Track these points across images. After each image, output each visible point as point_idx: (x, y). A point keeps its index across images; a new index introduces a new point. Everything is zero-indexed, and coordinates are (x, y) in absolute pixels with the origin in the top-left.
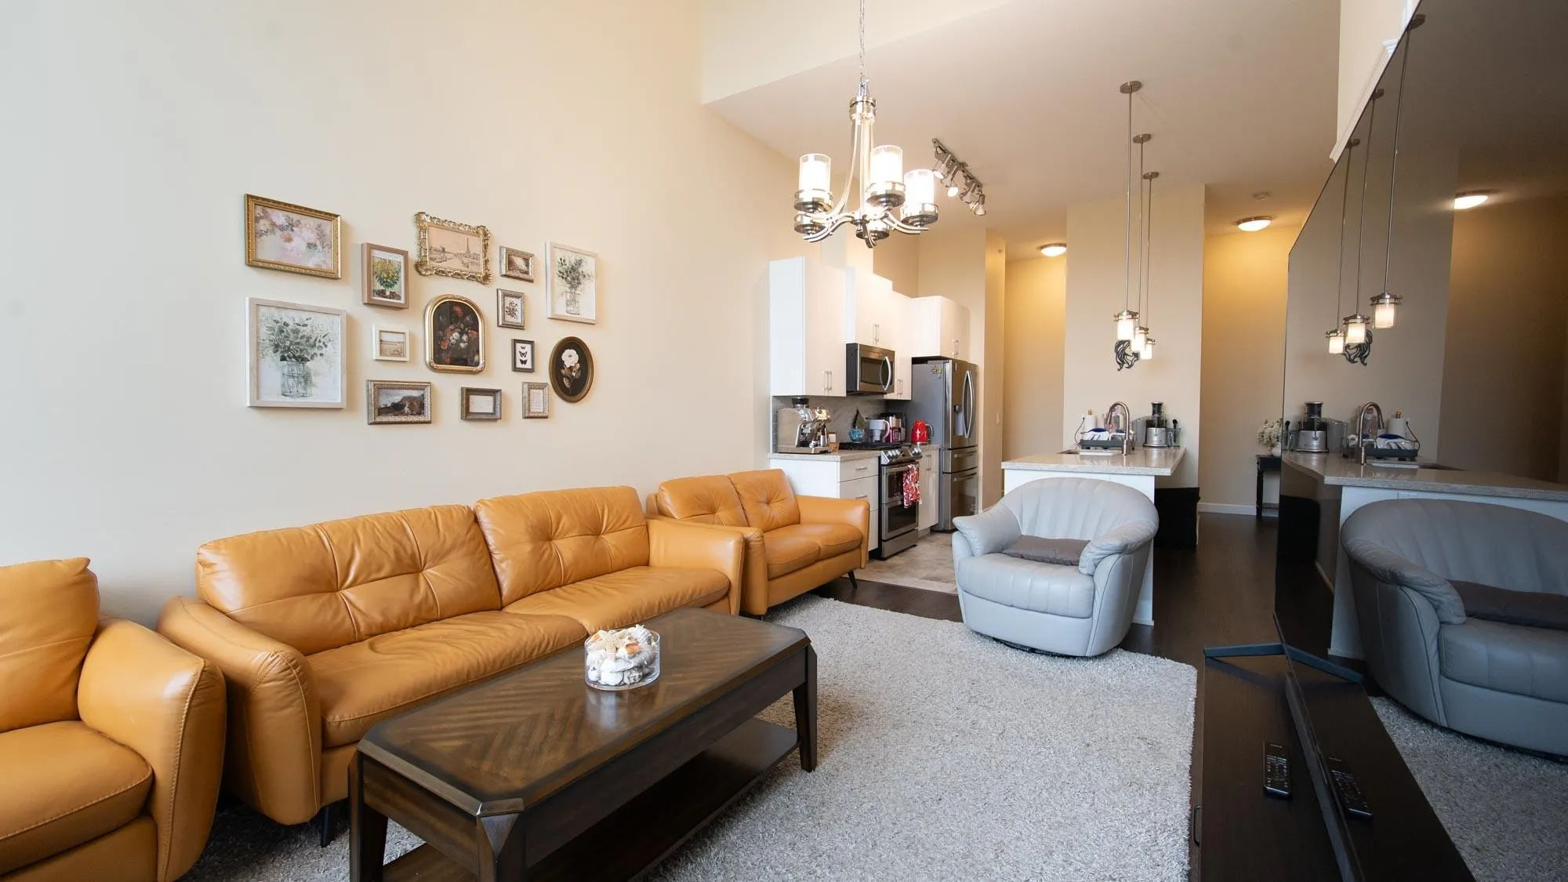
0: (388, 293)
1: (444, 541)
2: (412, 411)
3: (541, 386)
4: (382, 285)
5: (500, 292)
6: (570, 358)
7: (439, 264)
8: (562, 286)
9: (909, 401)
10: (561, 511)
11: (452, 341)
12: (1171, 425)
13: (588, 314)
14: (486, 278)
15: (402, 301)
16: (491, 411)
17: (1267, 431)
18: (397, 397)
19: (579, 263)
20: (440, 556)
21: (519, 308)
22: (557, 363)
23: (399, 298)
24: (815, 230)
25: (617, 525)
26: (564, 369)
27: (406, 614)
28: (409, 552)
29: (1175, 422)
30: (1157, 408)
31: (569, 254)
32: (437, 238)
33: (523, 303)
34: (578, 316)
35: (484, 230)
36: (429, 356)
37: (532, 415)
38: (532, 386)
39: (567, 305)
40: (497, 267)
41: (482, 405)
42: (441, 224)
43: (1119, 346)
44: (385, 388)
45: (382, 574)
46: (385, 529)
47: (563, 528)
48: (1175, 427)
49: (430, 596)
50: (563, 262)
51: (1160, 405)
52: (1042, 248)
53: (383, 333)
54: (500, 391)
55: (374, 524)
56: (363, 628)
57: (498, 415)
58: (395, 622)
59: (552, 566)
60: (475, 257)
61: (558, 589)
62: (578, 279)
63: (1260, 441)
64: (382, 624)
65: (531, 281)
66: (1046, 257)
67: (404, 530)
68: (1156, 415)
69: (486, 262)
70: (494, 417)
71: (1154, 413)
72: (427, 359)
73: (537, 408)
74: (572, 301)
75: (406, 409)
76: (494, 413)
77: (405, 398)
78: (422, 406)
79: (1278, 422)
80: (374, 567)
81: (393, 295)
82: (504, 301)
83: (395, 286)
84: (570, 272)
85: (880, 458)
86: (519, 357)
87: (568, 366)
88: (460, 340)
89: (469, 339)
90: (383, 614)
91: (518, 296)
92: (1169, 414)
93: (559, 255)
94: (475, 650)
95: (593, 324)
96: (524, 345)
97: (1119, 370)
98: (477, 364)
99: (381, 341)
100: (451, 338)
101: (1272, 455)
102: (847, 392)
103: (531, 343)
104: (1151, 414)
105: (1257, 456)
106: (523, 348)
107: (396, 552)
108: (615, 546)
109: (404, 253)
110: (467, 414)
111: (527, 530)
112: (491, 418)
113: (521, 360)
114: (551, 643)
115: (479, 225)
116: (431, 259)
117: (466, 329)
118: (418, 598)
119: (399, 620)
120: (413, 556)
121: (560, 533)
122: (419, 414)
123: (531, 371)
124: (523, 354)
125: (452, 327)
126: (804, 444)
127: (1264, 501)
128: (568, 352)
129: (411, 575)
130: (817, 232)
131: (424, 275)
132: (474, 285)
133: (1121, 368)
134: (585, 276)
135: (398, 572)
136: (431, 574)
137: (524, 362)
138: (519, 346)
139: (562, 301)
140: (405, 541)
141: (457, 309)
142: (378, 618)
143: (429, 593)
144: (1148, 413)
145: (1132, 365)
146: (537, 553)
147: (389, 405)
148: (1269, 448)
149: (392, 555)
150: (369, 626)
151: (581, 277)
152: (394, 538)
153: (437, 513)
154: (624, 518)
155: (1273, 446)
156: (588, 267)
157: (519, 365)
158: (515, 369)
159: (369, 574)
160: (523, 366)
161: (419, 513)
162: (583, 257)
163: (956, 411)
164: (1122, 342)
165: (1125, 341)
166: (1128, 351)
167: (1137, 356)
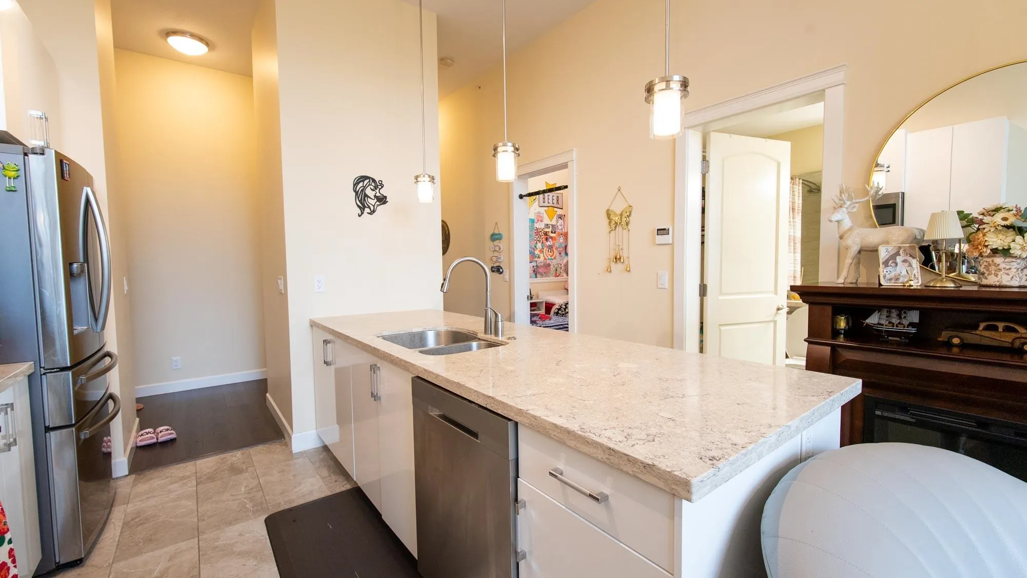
43: (358, 183)
52: (169, 34)
66: (172, 52)
163: (70, 276)
164: (362, 178)
165: (366, 178)
166: (369, 192)
167: (382, 200)
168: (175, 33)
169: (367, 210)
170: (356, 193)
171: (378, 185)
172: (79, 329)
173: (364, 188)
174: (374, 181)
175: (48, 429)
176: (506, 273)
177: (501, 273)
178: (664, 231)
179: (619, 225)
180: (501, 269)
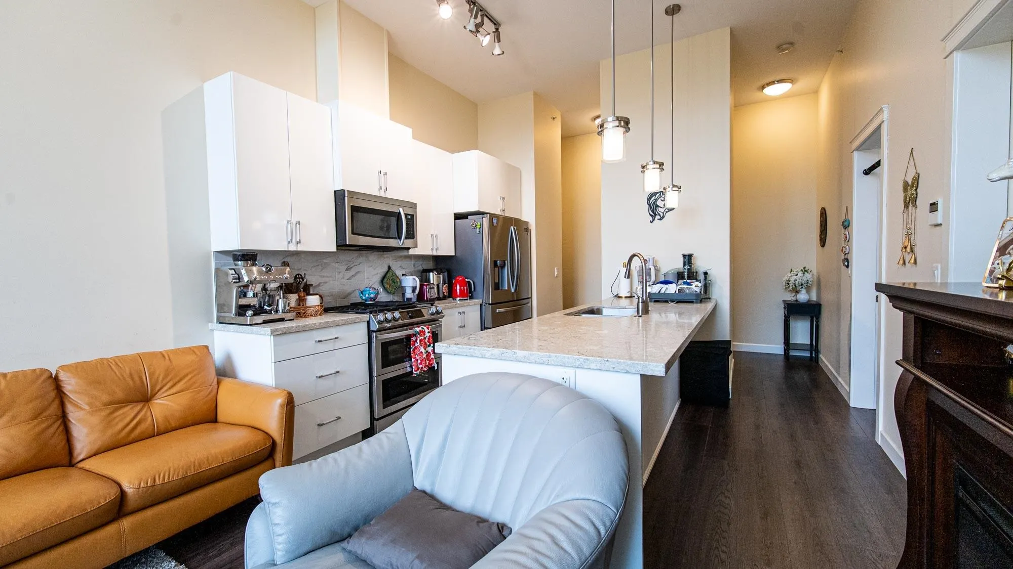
9: (453, 256)
12: (702, 276)
17: (792, 279)
29: (706, 274)
30: (688, 259)
43: (651, 198)
48: (706, 278)
51: (690, 256)
52: (595, 119)
63: (786, 288)
68: (687, 267)
71: (684, 265)
79: (802, 270)
85: (369, 322)
92: (700, 265)
97: (651, 222)
101: (797, 301)
102: (338, 246)
104: (681, 266)
105: (784, 301)
127: (791, 342)
133: (653, 220)
144: (679, 265)
145: (663, 217)
148: (794, 294)
155: (797, 292)
164: (655, 193)
165: (657, 192)
166: (659, 203)
169: (658, 217)
170: (649, 205)
173: (656, 200)
176: (850, 267)
177: (847, 266)
178: (934, 207)
179: (910, 201)
180: (847, 263)
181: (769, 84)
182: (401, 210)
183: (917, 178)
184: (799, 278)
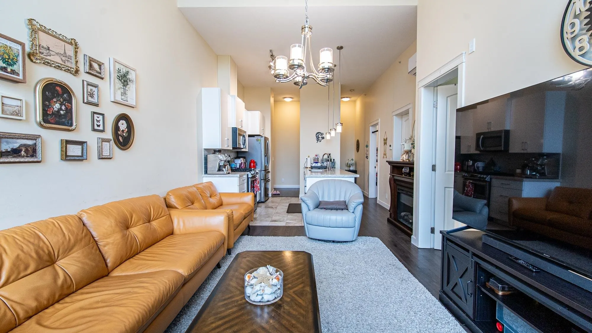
0: (9, 70)
1: (70, 239)
2: (27, 154)
3: (108, 141)
4: (4, 63)
5: (85, 83)
6: (123, 125)
7: (45, 57)
8: (119, 84)
9: (247, 152)
10: (132, 212)
11: (55, 109)
12: (333, 161)
13: (131, 102)
14: (77, 72)
15: (21, 77)
16: (80, 154)
17: (349, 163)
18: (15, 145)
19: (127, 73)
20: (68, 250)
21: (96, 93)
22: (116, 128)
23: (18, 74)
24: (284, 77)
25: (159, 215)
26: (119, 131)
27: (54, 295)
28: (47, 252)
29: (334, 160)
31: (122, 67)
32: (44, 40)
33: (98, 91)
34: (126, 102)
35: (75, 42)
36: (39, 118)
37: (104, 157)
38: (104, 140)
39: (122, 96)
40: (82, 68)
41: (74, 150)
42: (47, 32)
43: (317, 134)
44: (5, 138)
45: (29, 271)
46: (24, 238)
47: (134, 221)
48: (334, 161)
49: (68, 278)
50: (119, 71)
51: (330, 154)
52: (284, 98)
53: (4, 98)
54: (86, 142)
55: (13, 236)
56: (22, 314)
57: (85, 157)
58: (45, 302)
59: (133, 243)
60: (70, 57)
61: (137, 256)
62: (127, 82)
64: (37, 306)
65: (102, 78)
66: (285, 101)
67: (39, 237)
69: (77, 62)
70: (82, 158)
72: (38, 120)
73: (106, 153)
74: (124, 94)
75: (23, 153)
76: (82, 156)
77: (21, 145)
78: (34, 151)
79: (351, 160)
80: (22, 267)
81: (13, 72)
82: (87, 88)
83: (15, 66)
84: (123, 77)
85: (248, 175)
86: (96, 122)
87: (122, 130)
88: (61, 109)
89: (66, 109)
90: (36, 299)
91: (96, 86)
92: (332, 157)
93: (118, 66)
94: (140, 304)
95: (133, 107)
96: (98, 116)
97: (317, 142)
98: (71, 125)
99: (3, 103)
100: (54, 107)
101: (350, 170)
102: (232, 148)
103: (103, 115)
105: (346, 170)
106: (98, 117)
107: (37, 253)
108: (159, 227)
109: (22, 45)
110: (66, 157)
111: (117, 225)
112: (80, 159)
113: (97, 125)
114: (174, 287)
115: (72, 38)
116: (40, 52)
117: (64, 102)
118: (60, 282)
119: (48, 300)
120: (49, 254)
121: (132, 225)
122: (32, 156)
123: (103, 131)
124: (98, 121)
125: (55, 100)
126: (219, 170)
128: (122, 122)
129: (50, 266)
130: (285, 78)
131: (35, 62)
132: (69, 75)
134: (130, 81)
135: (40, 267)
136: (63, 263)
137: (98, 126)
138: (96, 115)
139: (119, 92)
140: (41, 244)
141: (58, 88)
142: (33, 304)
143: (67, 276)
145: (321, 141)
146: (125, 237)
147: (9, 150)
149: (34, 255)
150: (27, 312)
151: (128, 81)
152: (33, 244)
153: (59, 222)
154: (160, 212)
155: (350, 167)
156: (132, 76)
157: (96, 127)
158: (94, 130)
159: (19, 273)
160: (98, 128)
161: (45, 223)
162: (129, 70)
163: (265, 156)
164: (318, 133)
165: (319, 133)
166: (320, 136)
167: (323, 138)
168: (285, 98)
169: (319, 141)
170: (316, 137)
171: (322, 134)
172: (266, 165)
173: (319, 135)
174: (321, 133)
175: (262, 180)
176: (368, 159)
177: (368, 158)
178: (390, 146)
179: (385, 143)
180: (367, 157)
181: (344, 98)
182: (244, 134)
183: (387, 139)
184: (352, 162)
